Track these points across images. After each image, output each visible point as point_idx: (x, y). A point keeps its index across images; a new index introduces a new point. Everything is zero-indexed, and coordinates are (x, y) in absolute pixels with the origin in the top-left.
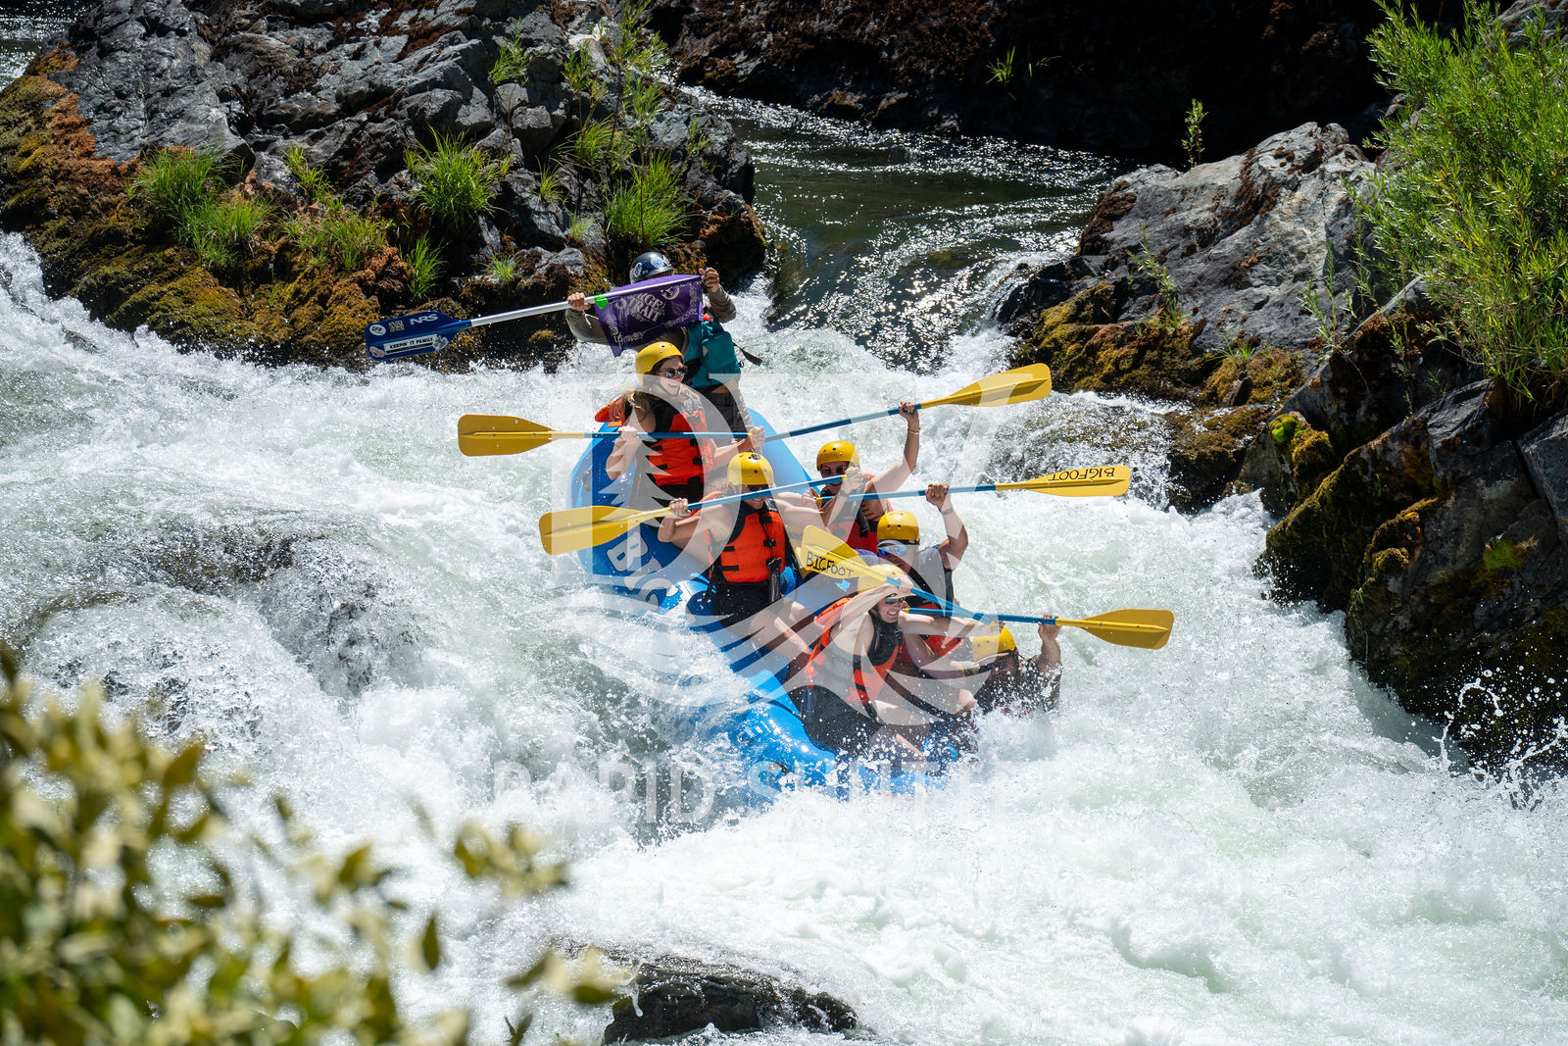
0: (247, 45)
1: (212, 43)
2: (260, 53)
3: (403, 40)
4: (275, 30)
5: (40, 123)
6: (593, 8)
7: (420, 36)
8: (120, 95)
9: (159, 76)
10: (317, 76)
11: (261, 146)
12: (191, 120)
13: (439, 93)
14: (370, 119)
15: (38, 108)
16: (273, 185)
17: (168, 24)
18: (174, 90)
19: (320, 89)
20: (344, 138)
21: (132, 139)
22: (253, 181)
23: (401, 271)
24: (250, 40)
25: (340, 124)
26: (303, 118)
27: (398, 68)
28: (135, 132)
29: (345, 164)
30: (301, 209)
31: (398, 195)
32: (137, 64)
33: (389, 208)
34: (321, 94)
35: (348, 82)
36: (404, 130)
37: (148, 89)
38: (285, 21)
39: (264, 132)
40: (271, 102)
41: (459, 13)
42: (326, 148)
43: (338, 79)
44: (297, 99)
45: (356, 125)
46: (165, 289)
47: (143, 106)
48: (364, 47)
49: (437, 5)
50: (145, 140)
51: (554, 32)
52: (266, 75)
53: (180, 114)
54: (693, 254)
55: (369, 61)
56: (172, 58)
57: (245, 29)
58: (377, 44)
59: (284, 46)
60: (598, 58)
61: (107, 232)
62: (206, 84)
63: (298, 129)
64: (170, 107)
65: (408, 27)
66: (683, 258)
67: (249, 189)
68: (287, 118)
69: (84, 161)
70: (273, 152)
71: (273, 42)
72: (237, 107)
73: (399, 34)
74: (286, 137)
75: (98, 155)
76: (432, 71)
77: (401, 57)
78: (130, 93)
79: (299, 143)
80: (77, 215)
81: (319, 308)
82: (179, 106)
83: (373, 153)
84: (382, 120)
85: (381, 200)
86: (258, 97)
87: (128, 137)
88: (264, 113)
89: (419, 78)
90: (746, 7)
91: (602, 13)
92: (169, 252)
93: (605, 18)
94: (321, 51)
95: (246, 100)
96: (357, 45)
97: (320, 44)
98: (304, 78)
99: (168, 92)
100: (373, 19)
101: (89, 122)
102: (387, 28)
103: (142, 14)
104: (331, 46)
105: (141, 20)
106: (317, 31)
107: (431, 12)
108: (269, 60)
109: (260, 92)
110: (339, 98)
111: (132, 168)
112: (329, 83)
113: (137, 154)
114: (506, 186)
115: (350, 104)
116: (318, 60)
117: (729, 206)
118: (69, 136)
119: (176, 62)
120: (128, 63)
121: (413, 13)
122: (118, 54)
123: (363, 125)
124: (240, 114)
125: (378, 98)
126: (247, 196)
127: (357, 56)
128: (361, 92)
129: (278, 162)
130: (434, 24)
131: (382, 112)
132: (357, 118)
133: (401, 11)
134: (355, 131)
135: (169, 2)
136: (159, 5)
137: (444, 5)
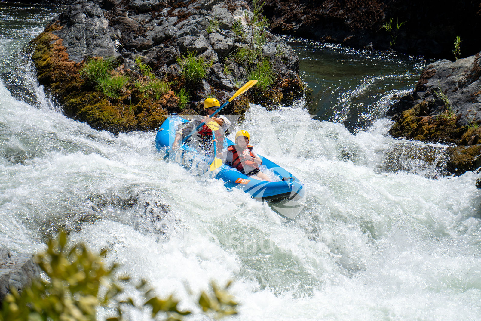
0: (121, 21)
1: (109, 20)
2: (126, 24)
3: (176, 18)
4: (131, 15)
5: (49, 49)
6: (242, 6)
7: (182, 17)
8: (77, 39)
9: (91, 32)
10: (145, 31)
11: (126, 56)
12: (102, 47)
13: (188, 37)
14: (164, 47)
15: (48, 44)
16: (130, 70)
17: (94, 14)
18: (96, 37)
19: (147, 36)
20: (155, 53)
21: (81, 54)
22: (123, 69)
23: (176, 100)
24: (122, 19)
25: (154, 48)
26: (141, 46)
27: (174, 28)
28: (82, 52)
29: (156, 62)
30: (140, 78)
31: (174, 73)
32: (83, 28)
33: (171, 77)
34: (147, 38)
35: (156, 33)
36: (176, 50)
37: (87, 36)
38: (135, 12)
39: (127, 51)
40: (129, 40)
41: (196, 8)
42: (149, 57)
43: (153, 32)
44: (139, 40)
45: (160, 49)
46: (93, 107)
47: (85, 43)
48: (162, 21)
49: (188, 6)
50: (86, 55)
51: (229, 15)
52: (127, 31)
53: (97, 45)
54: (278, 93)
55: (164, 26)
56: (96, 25)
57: (120, 15)
58: (167, 20)
59: (134, 21)
60: (244, 24)
61: (73, 87)
62: (107, 34)
63: (139, 50)
64: (95, 43)
65: (178, 14)
66: (274, 94)
67: (122, 72)
68: (135, 46)
69: (65, 62)
70: (131, 58)
71: (130, 20)
72: (117, 42)
73: (174, 16)
74: (135, 53)
75: (70, 60)
76: (186, 29)
77: (175, 25)
78: (81, 38)
79: (140, 55)
80: (62, 81)
81: (147, 113)
82: (98, 42)
83: (165, 58)
84: (168, 47)
85: (169, 75)
86: (125, 39)
87: (80, 53)
88: (127, 44)
89: (182, 32)
90: (297, 5)
91: (246, 8)
92: (94, 94)
93: (246, 10)
94: (147, 23)
95: (121, 40)
96: (160, 20)
97: (147, 20)
98: (142, 32)
99: (94, 38)
100: (165, 11)
101: (67, 48)
102: (170, 14)
103: (85, 10)
104: (150, 21)
105: (84, 13)
106: (145, 16)
107: (186, 8)
108: (129, 26)
109: (126, 37)
110: (153, 39)
111: (81, 64)
112: (150, 34)
113: (83, 60)
114: (212, 69)
115: (157, 41)
116: (146, 25)
117: (291, 76)
118: (59, 53)
119: (96, 27)
120: (79, 28)
121: (179, 9)
122: (76, 24)
123: (162, 48)
124: (119, 45)
125: (167, 39)
126: (121, 74)
127: (160, 24)
128: (161, 37)
129: (132, 62)
130: (187, 12)
131: (168, 44)
132: (160, 46)
133: (175, 8)
134: (160, 50)
135: (94, 6)
136: (91, 7)
137: (190, 6)
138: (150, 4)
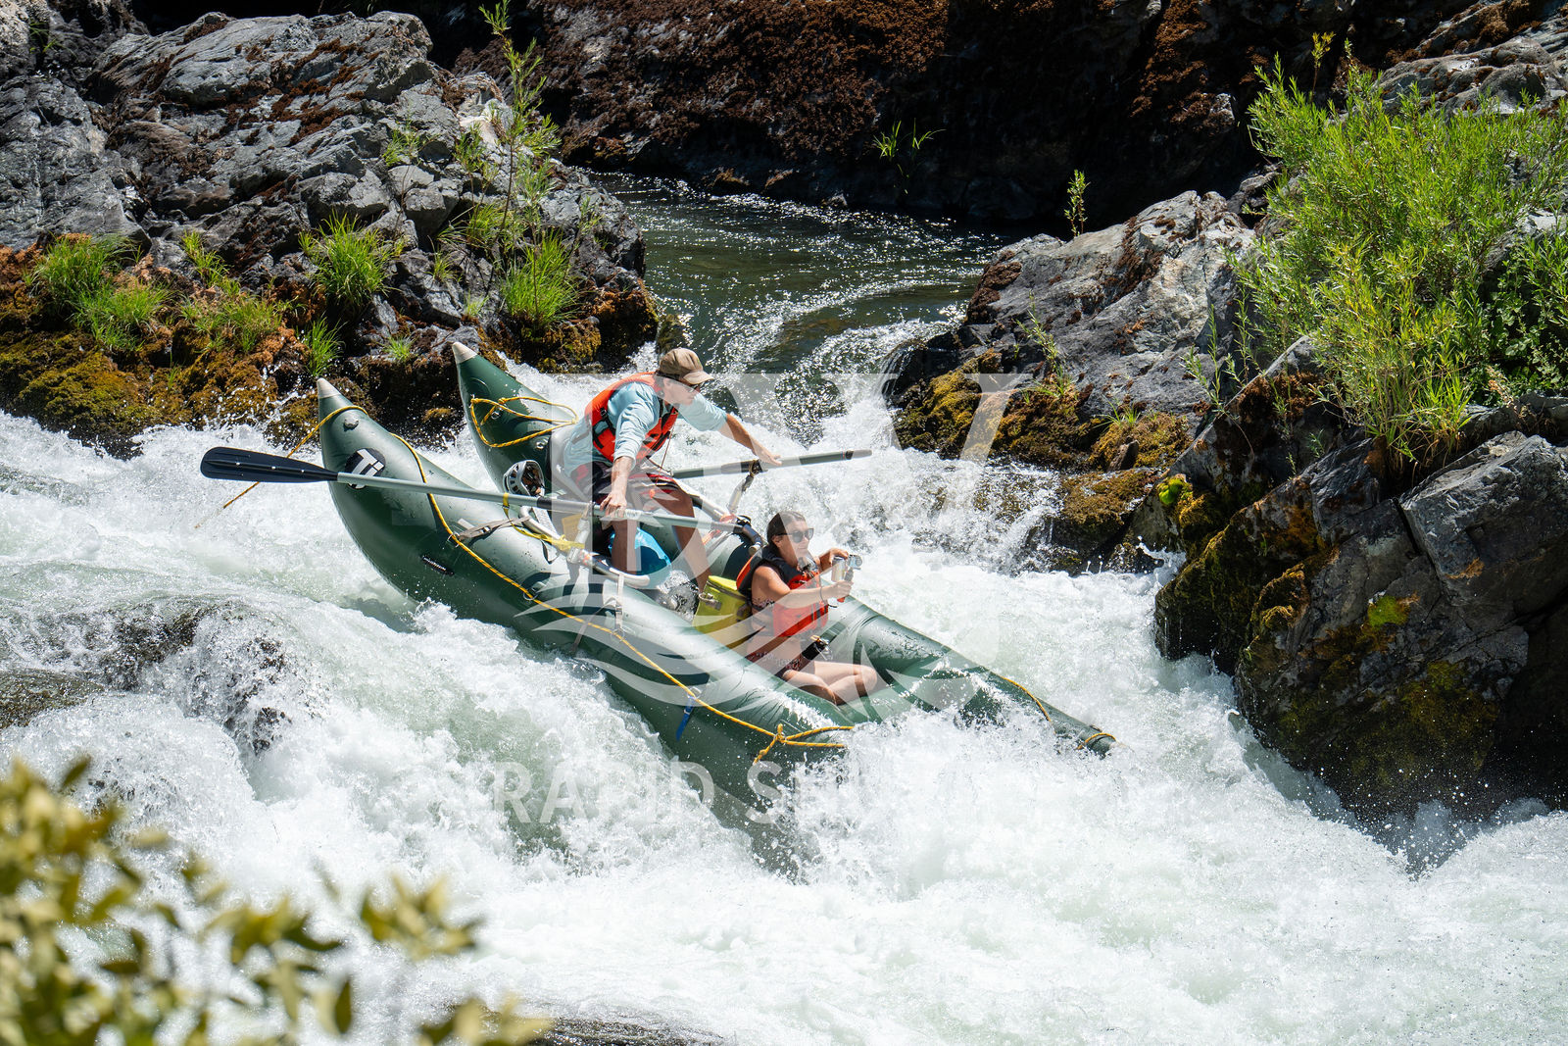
0: (141, 133)
1: (108, 131)
2: (156, 141)
3: (296, 124)
4: (169, 117)
6: (483, 91)
7: (314, 121)
8: (17, 185)
9: (55, 165)
10: (210, 161)
11: (156, 232)
12: (87, 207)
13: (331, 176)
14: (265, 204)
16: (169, 270)
17: (63, 114)
18: (70, 178)
19: (214, 174)
20: (239, 222)
21: (29, 227)
22: (149, 267)
23: (300, 353)
24: (144, 128)
25: (235, 208)
26: (198, 203)
27: (291, 152)
28: (32, 221)
29: (240, 247)
30: (198, 293)
31: (294, 277)
32: (33, 153)
33: (285, 291)
34: (216, 179)
35: (241, 167)
36: (298, 213)
37: (43, 177)
38: (179, 108)
39: (159, 218)
40: (165, 188)
41: (352, 97)
42: (222, 232)
43: (232, 164)
44: (192, 185)
45: (252, 210)
46: (64, 374)
47: (39, 195)
48: (257, 132)
49: (329, 91)
50: (42, 228)
51: (446, 114)
52: (159, 162)
53: (74, 202)
54: (587, 330)
55: (263, 146)
56: (68, 147)
57: (138, 118)
58: (270, 129)
59: (178, 133)
60: (489, 139)
61: (6, 319)
62: (102, 171)
63: (194, 215)
64: (67, 195)
65: (300, 113)
66: (577, 333)
67: (146, 274)
68: (182, 204)
70: (169, 238)
71: (167, 129)
72: (131, 194)
73: (292, 119)
74: (181, 222)
76: (326, 155)
77: (293, 142)
78: (26, 182)
79: (194, 228)
81: (218, 390)
82: (75, 193)
83: (268, 236)
84: (276, 204)
85: (278, 282)
86: (152, 184)
87: (25, 225)
88: (159, 198)
89: (313, 163)
90: (636, 87)
91: (492, 96)
92: (68, 338)
93: (494, 100)
94: (214, 137)
95: (140, 187)
96: (250, 131)
97: (214, 131)
98: (200, 164)
99: (63, 181)
100: (266, 105)
102: (279, 113)
103: (36, 104)
104: (224, 132)
105: (35, 111)
106: (209, 118)
107: (323, 97)
108: (164, 147)
109: (156, 179)
110: (232, 184)
111: (29, 256)
112: (223, 169)
113: (34, 242)
114: (400, 266)
115: (243, 189)
116: (212, 145)
117: (622, 282)
119: (70, 151)
120: (22, 154)
121: (306, 99)
122: (13, 144)
123: (258, 209)
124: (135, 201)
125: (273, 182)
126: (144, 282)
127: (251, 141)
128: (255, 177)
129: (174, 247)
130: (326, 108)
131: (276, 195)
132: (251, 202)
133: (293, 97)
134: (251, 215)
135: (63, 92)
136: (54, 95)
137: (337, 91)
138: (221, 86)
